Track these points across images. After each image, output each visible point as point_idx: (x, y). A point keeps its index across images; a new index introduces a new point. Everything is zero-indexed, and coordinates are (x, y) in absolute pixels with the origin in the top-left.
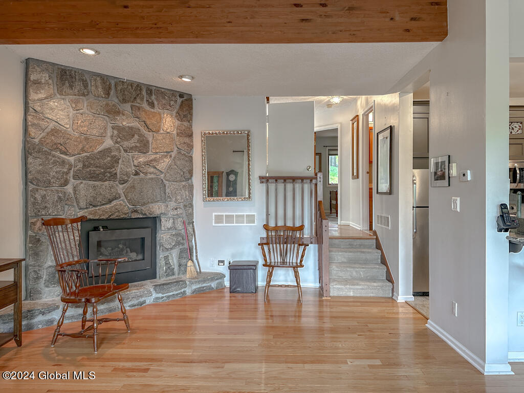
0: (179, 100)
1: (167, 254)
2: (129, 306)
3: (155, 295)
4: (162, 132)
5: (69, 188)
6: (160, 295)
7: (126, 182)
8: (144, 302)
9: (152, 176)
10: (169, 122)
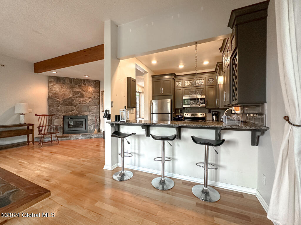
0: (94, 82)
1: (90, 126)
3: (81, 137)
4: (88, 92)
5: (59, 108)
6: (83, 137)
7: (76, 106)
8: (78, 139)
9: (85, 104)
10: (91, 89)
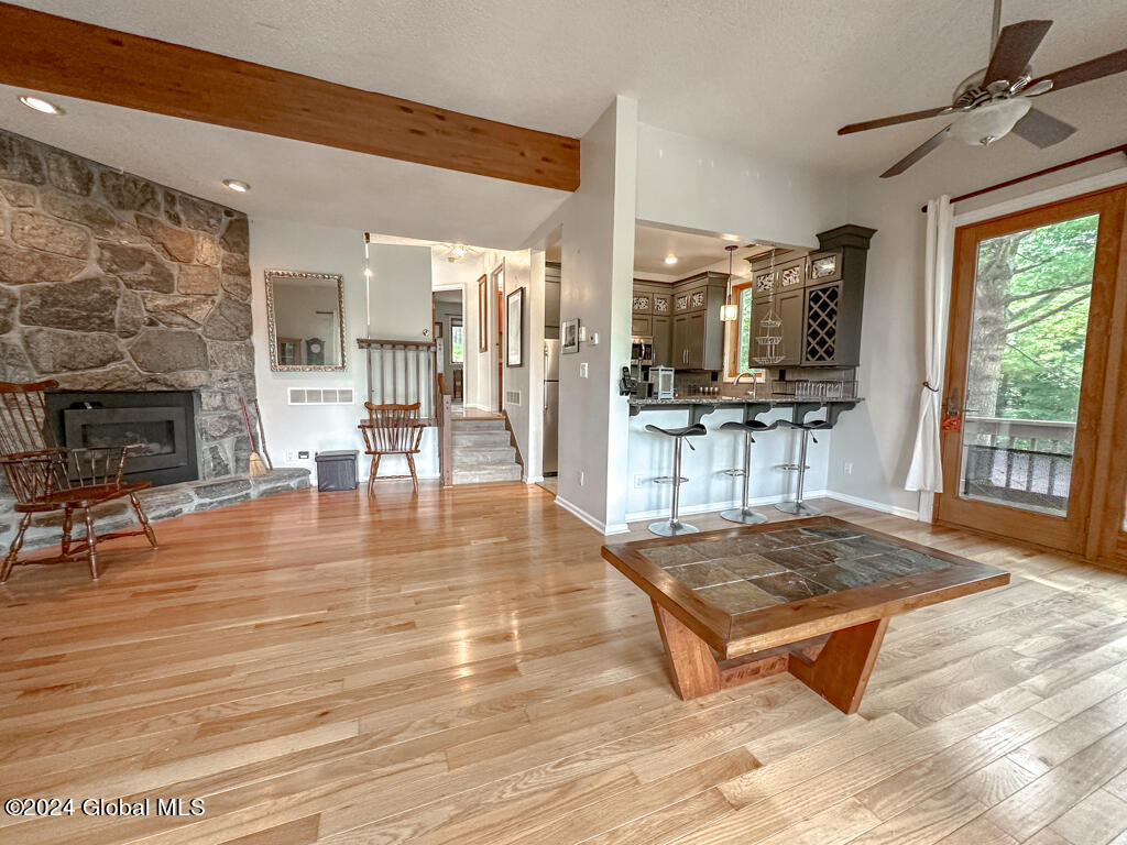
0: (225, 220)
1: (213, 444)
2: (153, 518)
3: (197, 501)
4: (195, 263)
5: (13, 338)
6: (207, 500)
7: (133, 335)
8: (180, 511)
9: (181, 329)
10: (208, 250)
